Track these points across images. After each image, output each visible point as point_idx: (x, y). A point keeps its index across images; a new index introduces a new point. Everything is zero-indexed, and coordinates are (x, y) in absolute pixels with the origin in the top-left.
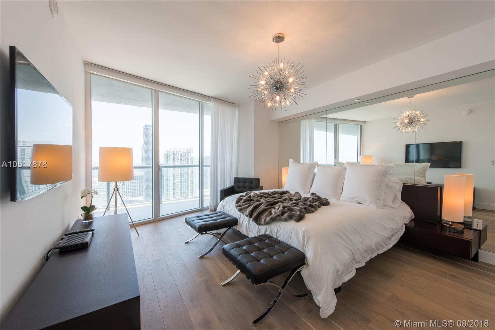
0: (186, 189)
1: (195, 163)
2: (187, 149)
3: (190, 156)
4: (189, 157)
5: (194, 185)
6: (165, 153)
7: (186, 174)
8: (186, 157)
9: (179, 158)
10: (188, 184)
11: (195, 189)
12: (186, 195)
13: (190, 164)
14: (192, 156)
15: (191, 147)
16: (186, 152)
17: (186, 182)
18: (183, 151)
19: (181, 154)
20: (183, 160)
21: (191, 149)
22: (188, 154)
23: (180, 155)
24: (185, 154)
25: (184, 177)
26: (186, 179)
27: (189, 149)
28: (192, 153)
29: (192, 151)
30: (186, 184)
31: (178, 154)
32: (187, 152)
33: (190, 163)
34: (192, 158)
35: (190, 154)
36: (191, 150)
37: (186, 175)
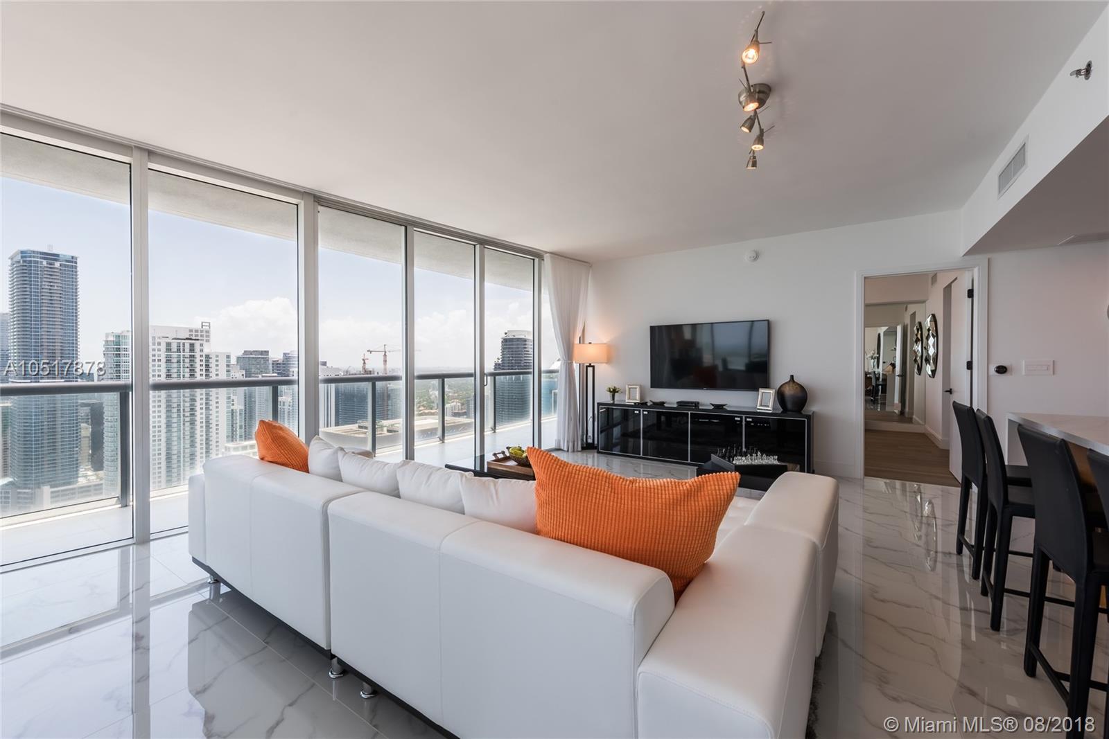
0: (188, 442)
1: (217, 375)
2: (191, 331)
3: (202, 351)
4: (198, 354)
5: (213, 430)
6: (107, 341)
7: (184, 401)
8: (187, 354)
9: (159, 356)
10: (192, 428)
11: (217, 442)
12: (188, 459)
13: (200, 377)
14: (206, 351)
15: (202, 326)
16: (187, 339)
17: (187, 424)
18: (175, 337)
19: (169, 344)
20: (175, 360)
21: (202, 331)
22: (192, 345)
23: (163, 347)
24: (184, 344)
25: (179, 410)
26: (188, 414)
27: (197, 331)
28: (208, 341)
29: (208, 336)
30: (187, 429)
31: (159, 344)
32: (191, 339)
33: (201, 375)
34: (208, 356)
35: (202, 345)
36: (204, 334)
37: (188, 404)
